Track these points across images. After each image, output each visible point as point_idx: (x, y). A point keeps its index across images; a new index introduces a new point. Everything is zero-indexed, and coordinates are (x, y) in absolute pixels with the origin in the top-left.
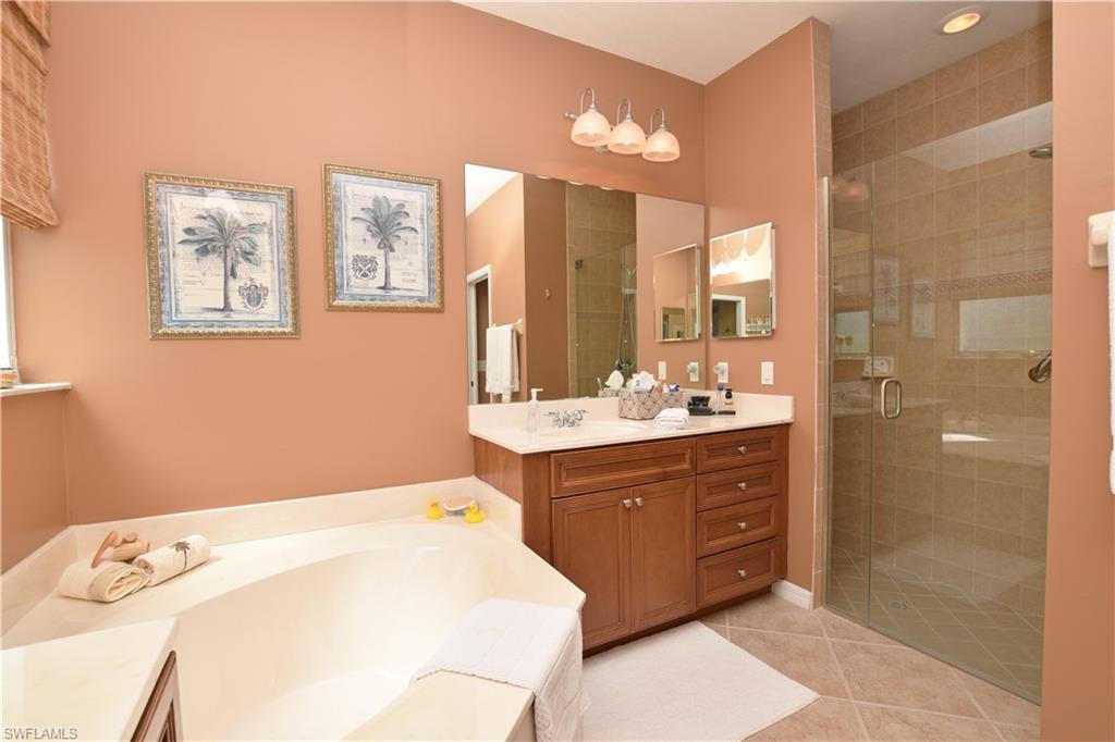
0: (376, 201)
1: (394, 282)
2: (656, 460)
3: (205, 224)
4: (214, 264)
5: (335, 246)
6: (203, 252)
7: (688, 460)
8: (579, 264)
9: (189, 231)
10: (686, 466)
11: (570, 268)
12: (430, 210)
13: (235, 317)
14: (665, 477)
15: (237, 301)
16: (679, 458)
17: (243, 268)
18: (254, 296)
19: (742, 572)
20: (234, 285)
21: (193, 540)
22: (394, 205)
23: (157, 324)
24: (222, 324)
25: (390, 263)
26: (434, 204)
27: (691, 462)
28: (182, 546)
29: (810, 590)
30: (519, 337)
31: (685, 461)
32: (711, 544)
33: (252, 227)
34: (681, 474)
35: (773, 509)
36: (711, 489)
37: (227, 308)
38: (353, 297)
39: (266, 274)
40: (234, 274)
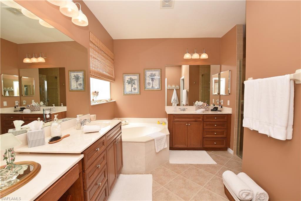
0: (151, 74)
1: (154, 86)
2: (194, 118)
3: (129, 80)
4: (130, 85)
5: (145, 81)
6: (129, 83)
7: (201, 118)
8: (202, 75)
9: (127, 81)
10: (201, 120)
11: (200, 76)
12: (159, 74)
13: (132, 92)
14: (196, 121)
15: (133, 90)
16: (199, 118)
17: (134, 85)
18: (135, 89)
19: (215, 143)
20: (132, 88)
21: (127, 121)
22: (154, 74)
23: (124, 93)
24: (131, 93)
25: (153, 83)
26: (160, 73)
27: (202, 119)
28: (126, 122)
29: (233, 150)
30: (188, 92)
31: (201, 119)
32: (207, 135)
33: (135, 80)
34: (200, 121)
35: (225, 132)
36: (207, 125)
37: (132, 91)
38: (148, 89)
39: (136, 86)
40: (132, 86)
